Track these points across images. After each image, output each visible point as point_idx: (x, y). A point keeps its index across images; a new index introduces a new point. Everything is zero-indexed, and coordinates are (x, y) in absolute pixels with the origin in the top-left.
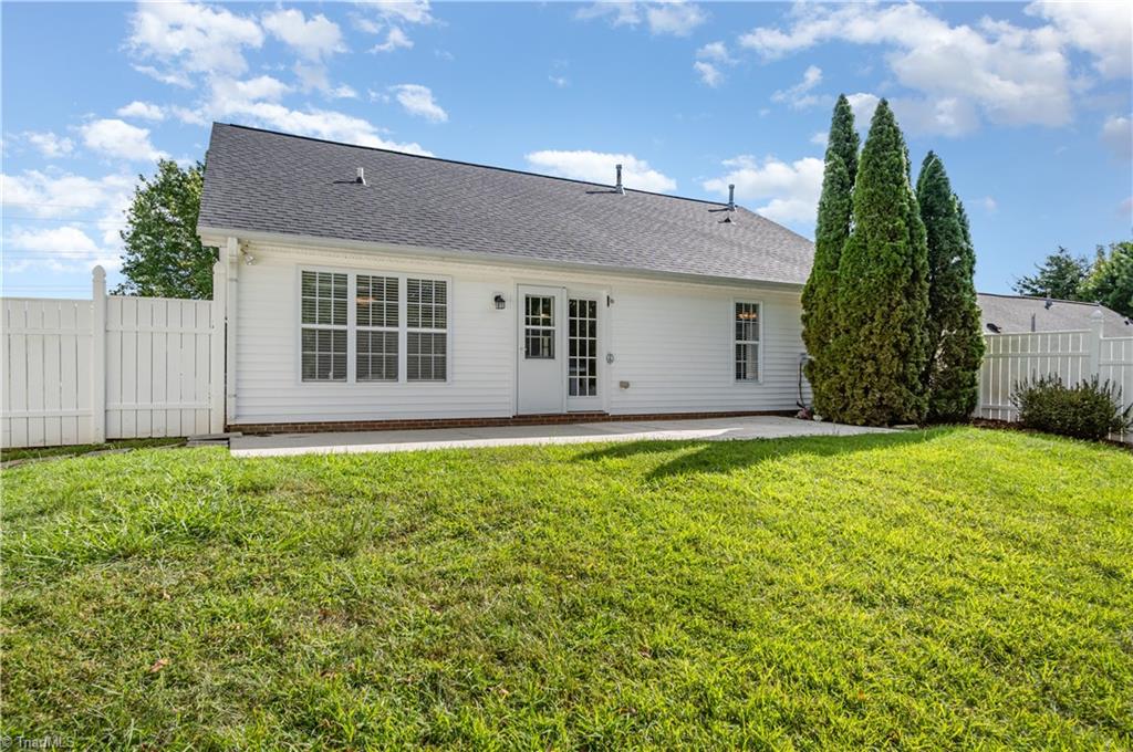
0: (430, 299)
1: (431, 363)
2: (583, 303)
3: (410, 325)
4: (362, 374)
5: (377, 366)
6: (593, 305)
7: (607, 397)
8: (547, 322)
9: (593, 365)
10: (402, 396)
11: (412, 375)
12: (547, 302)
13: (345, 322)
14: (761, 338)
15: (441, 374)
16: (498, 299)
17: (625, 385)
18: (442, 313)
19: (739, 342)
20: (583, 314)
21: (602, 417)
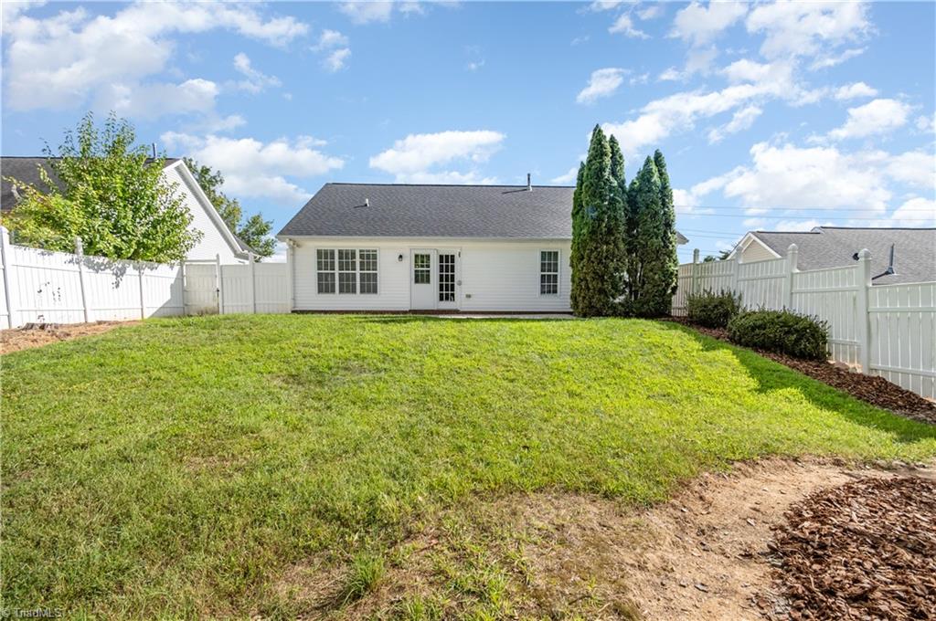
0: (370, 259)
1: (370, 286)
2: (447, 256)
3: (361, 270)
4: (341, 291)
5: (347, 287)
6: (453, 256)
7: (460, 302)
8: (428, 266)
9: (453, 286)
10: (358, 301)
11: (362, 292)
12: (428, 257)
13: (334, 270)
14: (559, 270)
15: (375, 291)
16: (401, 257)
17: (469, 296)
18: (375, 264)
19: (543, 273)
20: (447, 261)
21: (457, 312)
